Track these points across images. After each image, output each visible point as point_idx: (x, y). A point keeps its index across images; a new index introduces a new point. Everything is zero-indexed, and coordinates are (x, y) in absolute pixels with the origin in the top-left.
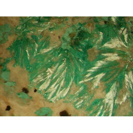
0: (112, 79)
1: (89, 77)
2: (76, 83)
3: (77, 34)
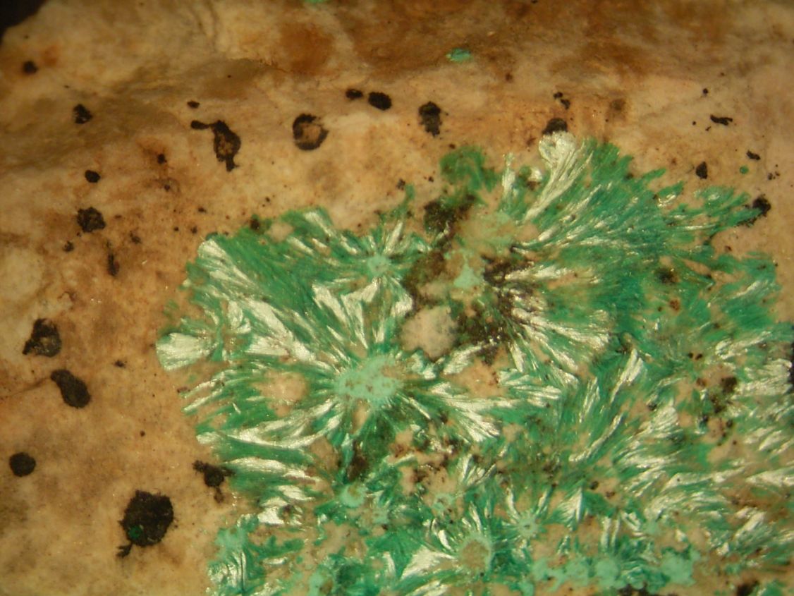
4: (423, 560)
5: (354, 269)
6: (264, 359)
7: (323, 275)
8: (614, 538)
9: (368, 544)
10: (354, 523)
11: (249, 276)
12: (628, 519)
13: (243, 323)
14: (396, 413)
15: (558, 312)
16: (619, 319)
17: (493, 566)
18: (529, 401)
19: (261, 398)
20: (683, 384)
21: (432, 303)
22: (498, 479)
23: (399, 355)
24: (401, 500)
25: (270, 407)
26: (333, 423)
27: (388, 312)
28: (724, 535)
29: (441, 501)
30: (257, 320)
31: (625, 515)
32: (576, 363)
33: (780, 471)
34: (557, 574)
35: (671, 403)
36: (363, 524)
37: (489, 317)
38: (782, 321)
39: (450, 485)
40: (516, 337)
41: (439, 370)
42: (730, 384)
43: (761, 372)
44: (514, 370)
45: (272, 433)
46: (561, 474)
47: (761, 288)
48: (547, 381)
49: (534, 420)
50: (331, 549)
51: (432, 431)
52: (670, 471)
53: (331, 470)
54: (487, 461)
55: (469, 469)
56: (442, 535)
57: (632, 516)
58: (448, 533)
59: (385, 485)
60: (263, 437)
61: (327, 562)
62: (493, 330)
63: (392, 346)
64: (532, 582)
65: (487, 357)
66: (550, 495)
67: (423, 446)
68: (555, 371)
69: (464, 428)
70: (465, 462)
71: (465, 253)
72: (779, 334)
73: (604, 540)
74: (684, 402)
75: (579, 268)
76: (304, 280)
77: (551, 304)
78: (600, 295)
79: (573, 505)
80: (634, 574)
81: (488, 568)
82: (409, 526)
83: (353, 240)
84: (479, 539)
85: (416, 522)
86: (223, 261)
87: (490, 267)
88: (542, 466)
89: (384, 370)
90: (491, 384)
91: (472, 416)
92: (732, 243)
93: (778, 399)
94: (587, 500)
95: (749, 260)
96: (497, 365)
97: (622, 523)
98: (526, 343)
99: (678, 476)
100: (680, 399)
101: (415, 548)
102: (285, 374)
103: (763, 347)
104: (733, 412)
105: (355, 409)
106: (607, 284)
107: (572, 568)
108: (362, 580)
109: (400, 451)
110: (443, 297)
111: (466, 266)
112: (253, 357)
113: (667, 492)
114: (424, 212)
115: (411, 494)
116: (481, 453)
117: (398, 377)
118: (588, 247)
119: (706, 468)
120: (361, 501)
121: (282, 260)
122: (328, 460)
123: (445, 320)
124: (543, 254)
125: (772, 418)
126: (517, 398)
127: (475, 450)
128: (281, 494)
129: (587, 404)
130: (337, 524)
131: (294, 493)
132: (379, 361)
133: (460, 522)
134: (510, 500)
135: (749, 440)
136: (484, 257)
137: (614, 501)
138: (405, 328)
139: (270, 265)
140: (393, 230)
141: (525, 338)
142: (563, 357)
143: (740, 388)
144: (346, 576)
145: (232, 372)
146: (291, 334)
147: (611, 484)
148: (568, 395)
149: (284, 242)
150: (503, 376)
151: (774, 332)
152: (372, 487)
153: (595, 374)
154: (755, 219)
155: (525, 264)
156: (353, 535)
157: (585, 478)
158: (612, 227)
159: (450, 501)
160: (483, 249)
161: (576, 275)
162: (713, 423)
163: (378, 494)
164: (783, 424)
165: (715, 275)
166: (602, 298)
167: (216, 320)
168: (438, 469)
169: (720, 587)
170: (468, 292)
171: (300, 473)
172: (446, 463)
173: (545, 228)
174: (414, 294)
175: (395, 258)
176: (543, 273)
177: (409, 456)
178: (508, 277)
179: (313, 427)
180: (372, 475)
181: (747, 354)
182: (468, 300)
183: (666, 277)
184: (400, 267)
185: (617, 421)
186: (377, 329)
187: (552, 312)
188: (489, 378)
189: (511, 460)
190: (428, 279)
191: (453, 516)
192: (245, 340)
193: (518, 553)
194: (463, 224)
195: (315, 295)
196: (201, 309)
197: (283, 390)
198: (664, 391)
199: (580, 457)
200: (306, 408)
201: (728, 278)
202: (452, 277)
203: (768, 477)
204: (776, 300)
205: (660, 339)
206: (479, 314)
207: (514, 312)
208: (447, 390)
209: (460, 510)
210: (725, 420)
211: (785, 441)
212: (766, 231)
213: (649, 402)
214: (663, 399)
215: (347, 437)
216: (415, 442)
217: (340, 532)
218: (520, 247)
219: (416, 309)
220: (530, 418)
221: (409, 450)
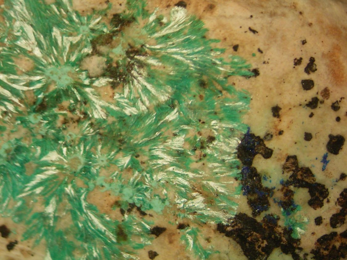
0: (51, 193)
1: (29, 190)
2: (14, 197)
3: (13, 149)
4: (53, 156)
5: (74, 28)
6: (21, 49)
7: (60, 25)
8: (136, 181)
9: (33, 140)
10: (31, 129)
11: (29, 13)
12: (146, 176)
13: (18, 31)
14: (67, 93)
15: (151, 79)
16: (175, 93)
17: (81, 171)
18: (124, 110)
19: (14, 64)
20: (192, 131)
21: (100, 54)
22: (98, 137)
23: (77, 70)
24: (53, 128)
25: (15, 69)
26: (39, 86)
27: (80, 51)
28: (183, 200)
29: (70, 135)
30: (25, 32)
31: (145, 174)
32: (150, 103)
33: (218, 184)
34: (106, 185)
35: (184, 136)
36: (34, 131)
37: (121, 70)
38: (245, 123)
39: (77, 130)
40: (129, 82)
41: (92, 82)
42: (212, 139)
43: (227, 140)
44: (122, 95)
45: (12, 79)
46: (125, 145)
47: (241, 106)
48: (134, 105)
49: (122, 119)
50: (17, 136)
51: (78, 106)
52: (172, 164)
53: (30, 105)
54: (96, 127)
55: (88, 127)
56: (65, 149)
57: (148, 175)
58: (68, 150)
59: (50, 119)
60: (8, 80)
61: (13, 141)
62: (120, 75)
63: (77, 65)
64: (95, 184)
65: (114, 85)
66: (117, 152)
67: (72, 111)
68: (139, 103)
69: (92, 110)
70: (87, 124)
71: (122, 40)
72: (241, 128)
73: (132, 179)
74: (189, 138)
75: (167, 65)
76: (51, 24)
77: (149, 75)
78: (171, 80)
79: (125, 160)
80: (138, 199)
81: (78, 170)
82: (53, 140)
83: (78, 16)
84: (80, 157)
85: (57, 139)
86: (21, 3)
87: (130, 50)
88: (119, 139)
89: (69, 73)
90: (111, 97)
91: (97, 107)
92: (237, 82)
93: (229, 154)
94: (132, 161)
95: (241, 92)
96: (116, 90)
97: (142, 176)
98: (132, 86)
99: (174, 167)
100: (188, 136)
101: (52, 150)
102: (27, 58)
103: (232, 130)
104: (208, 151)
105: (50, 84)
106: (176, 76)
107: (114, 186)
108: (24, 154)
109: (62, 108)
110: (106, 54)
111: (120, 45)
112: (17, 46)
113: (166, 172)
114: (112, 17)
115: (59, 128)
116: (95, 123)
117: (73, 78)
118: (174, 58)
119: (187, 169)
120: (37, 122)
121: (45, 12)
122: (30, 100)
123: (103, 64)
124: (154, 54)
125: (224, 160)
126: (119, 107)
127: (93, 121)
128: (5, 106)
129: (148, 122)
130: (24, 127)
131: (11, 107)
132: (68, 69)
133: (74, 147)
134: (99, 147)
135: (210, 165)
136: (129, 45)
137: (143, 166)
138: (84, 59)
139: (39, 12)
140: (96, 18)
141: (132, 84)
142: (145, 98)
143: (215, 143)
144: (19, 149)
145: (6, 49)
146: (36, 43)
147: (144, 158)
148: (141, 114)
149: (49, 6)
150: (117, 96)
151: (239, 126)
152: (44, 118)
153: (156, 111)
154: (250, 77)
155: (145, 54)
156: (29, 134)
157: (135, 151)
158: (188, 55)
159: (74, 137)
160: (130, 41)
161: (164, 68)
162: (198, 152)
163: (46, 122)
164: (227, 165)
165: (224, 92)
166: (171, 82)
167: (8, 25)
168: (74, 122)
169: (172, 220)
170: (116, 56)
171: (16, 100)
172: (79, 121)
173: (160, 43)
174: (94, 48)
175: (93, 30)
176: (151, 61)
177: (65, 112)
178: (136, 57)
179: (30, 84)
180: (46, 113)
181: (224, 130)
182: (115, 59)
183: (202, 84)
184: (93, 35)
185: (157, 134)
186: (73, 55)
187: (148, 78)
188: (111, 94)
189: (106, 131)
190: (102, 44)
191: (72, 144)
192: (17, 38)
193: (94, 170)
194: (126, 28)
195: (53, 31)
196: (4, 18)
197: (23, 64)
198: (183, 131)
199: (136, 142)
200: (30, 75)
201: (229, 95)
202: (113, 47)
203: (212, 184)
204: (245, 113)
205: (190, 108)
206: (118, 67)
207: (133, 72)
208: (92, 92)
209: (77, 142)
210: (203, 153)
211: (225, 172)
212: (253, 83)
213: (174, 132)
214: (181, 134)
215: (42, 93)
216: (69, 108)
217: (23, 131)
218: (145, 46)
219: (92, 54)
220: (121, 117)
221: (66, 110)
